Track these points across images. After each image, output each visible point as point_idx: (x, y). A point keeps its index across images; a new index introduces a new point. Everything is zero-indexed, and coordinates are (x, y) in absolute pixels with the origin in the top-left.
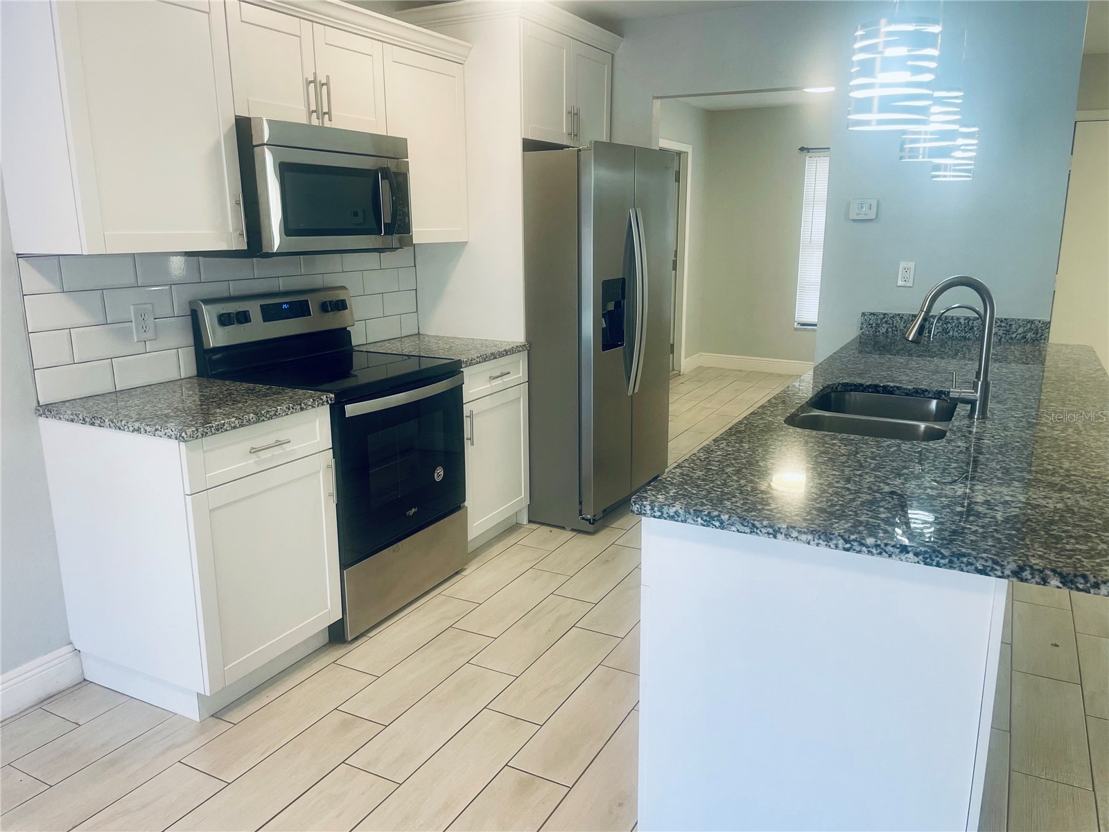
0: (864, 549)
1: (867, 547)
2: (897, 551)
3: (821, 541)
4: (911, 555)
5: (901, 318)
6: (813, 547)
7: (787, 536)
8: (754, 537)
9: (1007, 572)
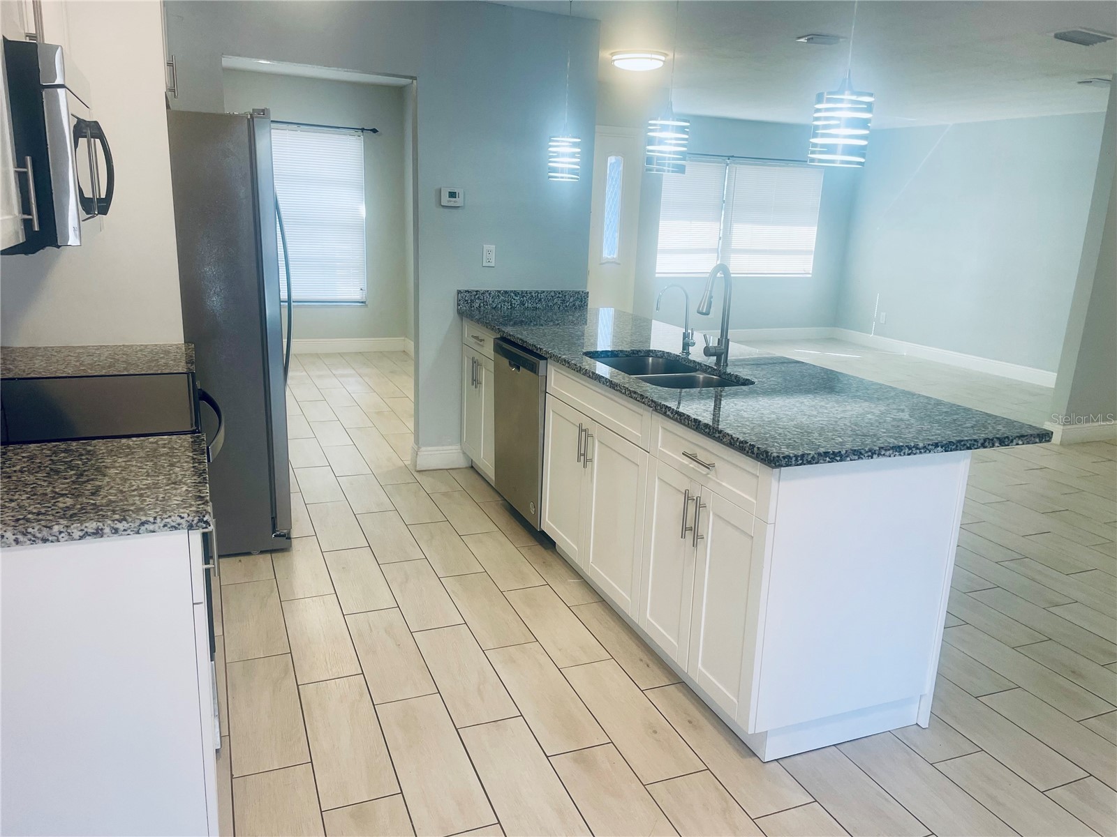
0: (918, 451)
1: (920, 449)
2: (933, 447)
3: (897, 453)
4: (939, 448)
5: (490, 294)
6: (892, 458)
7: (879, 455)
8: (860, 461)
9: (979, 445)
